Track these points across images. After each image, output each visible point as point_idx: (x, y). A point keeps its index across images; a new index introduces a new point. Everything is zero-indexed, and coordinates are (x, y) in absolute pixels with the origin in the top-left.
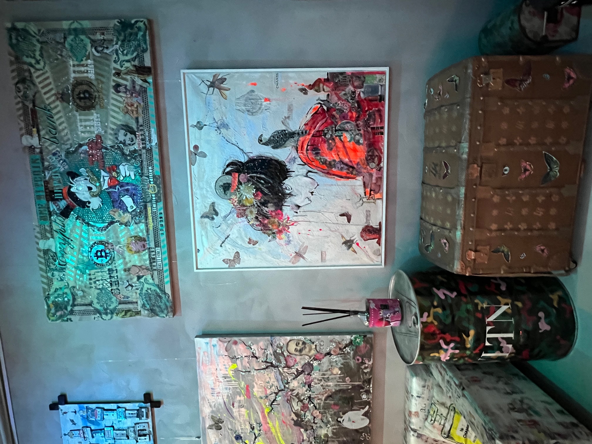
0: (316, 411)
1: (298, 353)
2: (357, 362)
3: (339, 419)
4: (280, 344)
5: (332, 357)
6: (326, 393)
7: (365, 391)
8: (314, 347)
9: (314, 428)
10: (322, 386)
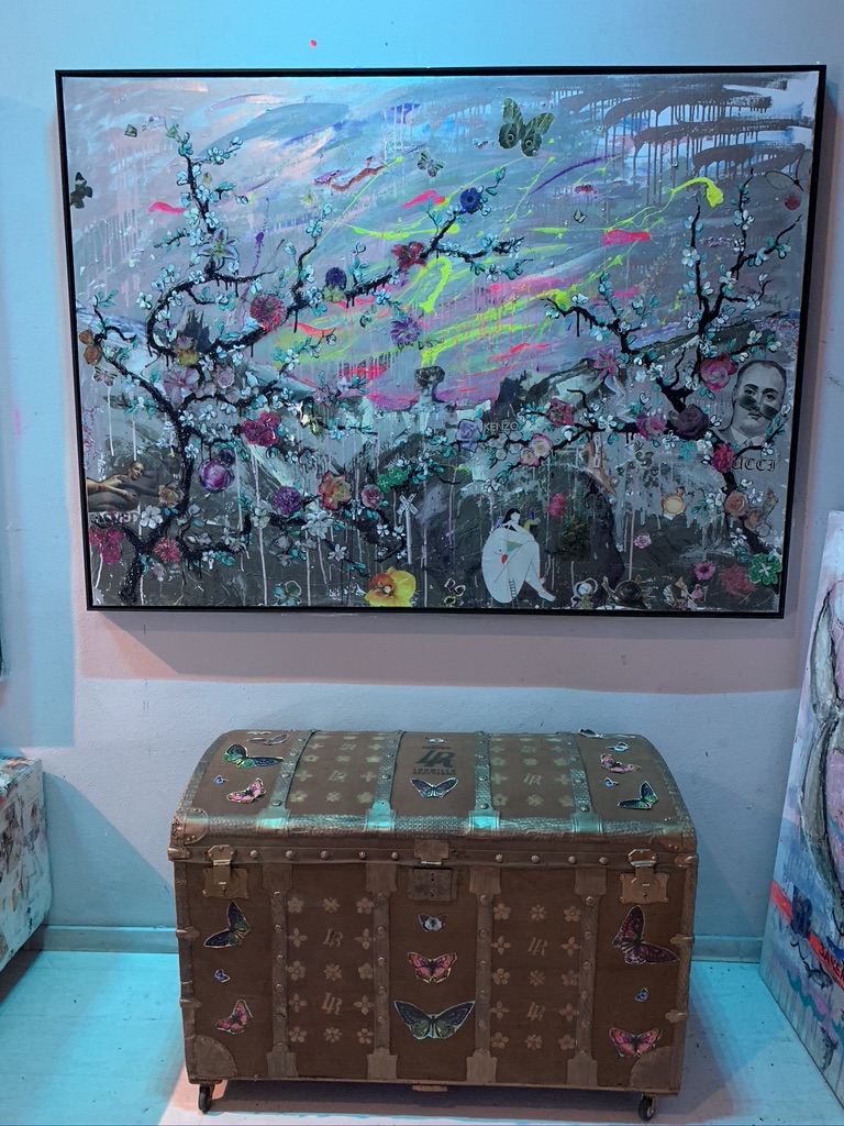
0: (547, 446)
1: (741, 393)
2: (699, 566)
3: (516, 517)
4: (774, 340)
5: (721, 494)
6: (605, 477)
7: (601, 590)
8: (757, 441)
9: (491, 443)
10: (631, 466)
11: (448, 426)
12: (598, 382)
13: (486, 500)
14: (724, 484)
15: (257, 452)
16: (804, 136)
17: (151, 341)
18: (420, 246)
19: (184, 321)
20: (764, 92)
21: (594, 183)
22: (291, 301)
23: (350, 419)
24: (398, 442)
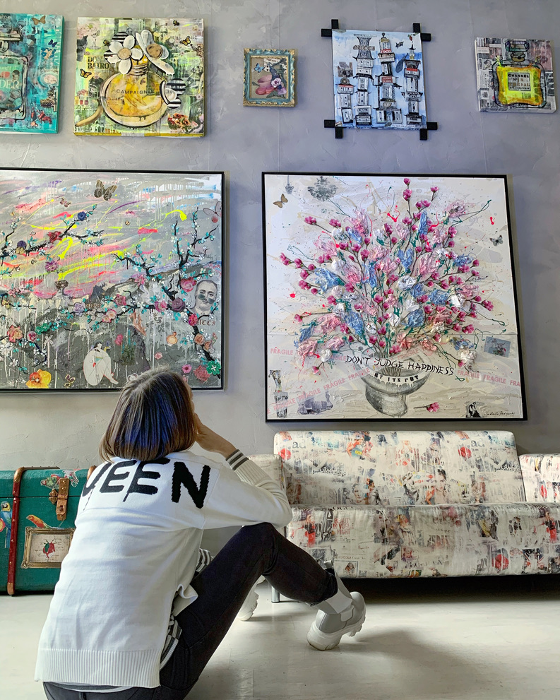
1: (199, 293)
2: (184, 367)
3: (100, 345)
4: (211, 272)
8: (206, 313)
10: (152, 323)
11: (69, 305)
12: (137, 287)
13: (86, 338)
14: (193, 331)
16: (219, 197)
18: (60, 233)
20: (200, 181)
21: (133, 211)
22: (1, 254)
23: (24, 302)
24: (46, 312)
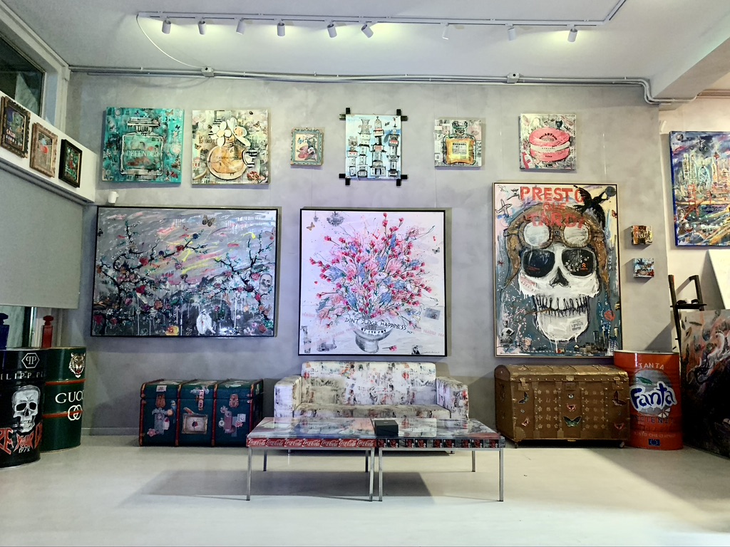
0: (214, 294)
4: (269, 269)
5: (257, 306)
6: (228, 301)
8: (266, 292)
9: (199, 293)
10: (235, 298)
11: (188, 288)
12: (226, 278)
13: (198, 307)
14: (258, 303)
15: (139, 295)
16: (274, 224)
17: (114, 268)
18: (183, 246)
19: (123, 263)
20: (263, 214)
21: (225, 233)
22: (149, 258)
24: (175, 292)
